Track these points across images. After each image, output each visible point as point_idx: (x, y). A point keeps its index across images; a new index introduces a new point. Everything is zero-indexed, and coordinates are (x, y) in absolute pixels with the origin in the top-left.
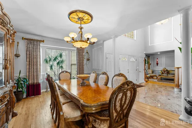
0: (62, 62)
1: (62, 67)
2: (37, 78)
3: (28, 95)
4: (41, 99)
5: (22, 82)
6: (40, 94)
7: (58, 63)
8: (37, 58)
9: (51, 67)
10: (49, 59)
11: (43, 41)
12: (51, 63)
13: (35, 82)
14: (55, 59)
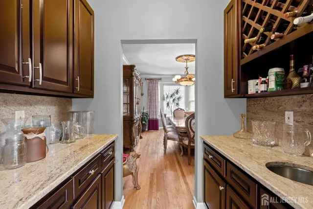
0: (179, 98)
1: (178, 104)
2: (156, 114)
3: (149, 129)
4: (158, 133)
5: (145, 117)
6: (158, 130)
7: (174, 100)
8: (155, 96)
9: (168, 104)
10: (166, 96)
11: (161, 79)
12: (168, 100)
13: (154, 118)
14: (171, 96)
